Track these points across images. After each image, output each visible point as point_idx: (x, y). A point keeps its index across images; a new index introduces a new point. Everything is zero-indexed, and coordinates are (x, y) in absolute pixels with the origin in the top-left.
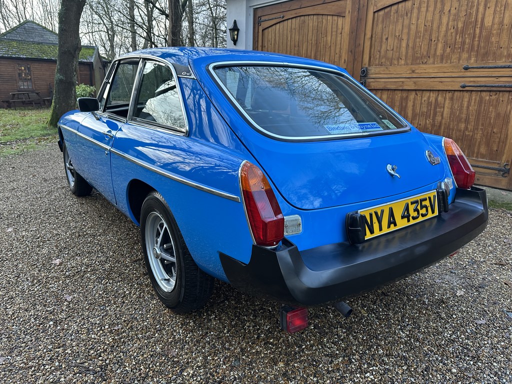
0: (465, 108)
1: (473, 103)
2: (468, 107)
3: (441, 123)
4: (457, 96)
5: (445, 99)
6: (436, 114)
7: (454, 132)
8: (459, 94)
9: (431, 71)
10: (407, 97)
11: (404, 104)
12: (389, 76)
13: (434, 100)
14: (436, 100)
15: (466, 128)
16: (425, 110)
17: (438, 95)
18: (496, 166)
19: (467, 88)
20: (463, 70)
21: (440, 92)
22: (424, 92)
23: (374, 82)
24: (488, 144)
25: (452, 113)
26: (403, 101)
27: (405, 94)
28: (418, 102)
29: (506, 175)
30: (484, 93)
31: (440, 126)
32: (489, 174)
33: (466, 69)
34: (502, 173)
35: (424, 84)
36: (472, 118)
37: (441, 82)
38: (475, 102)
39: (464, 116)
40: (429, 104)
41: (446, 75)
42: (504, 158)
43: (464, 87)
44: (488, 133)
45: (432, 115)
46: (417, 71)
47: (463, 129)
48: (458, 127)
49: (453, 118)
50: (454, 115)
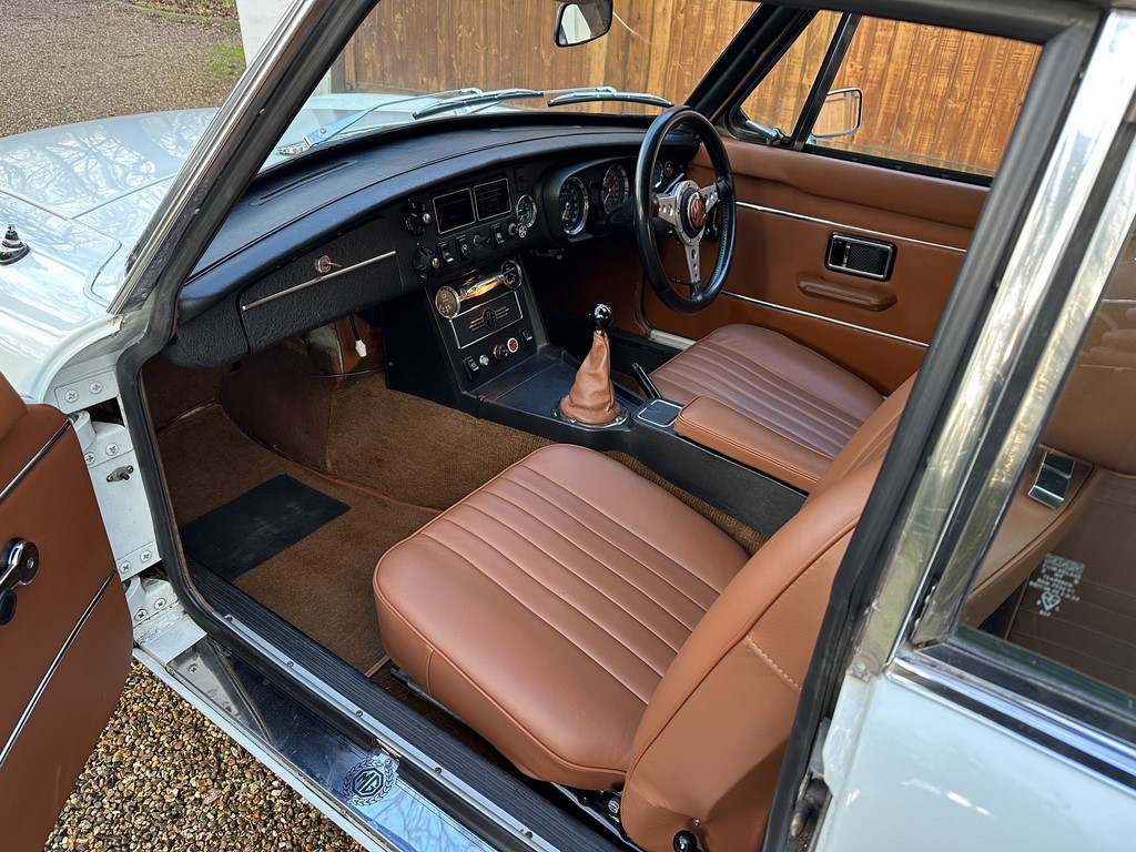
3: (884, 73)
6: (873, 48)
7: (918, 100)
15: (951, 90)
31: (881, 83)
36: (969, 62)
39: (948, 55)
44: (1005, 104)
45: (861, 50)
47: (941, 93)
48: (928, 87)
49: (920, 58)
50: (922, 52)
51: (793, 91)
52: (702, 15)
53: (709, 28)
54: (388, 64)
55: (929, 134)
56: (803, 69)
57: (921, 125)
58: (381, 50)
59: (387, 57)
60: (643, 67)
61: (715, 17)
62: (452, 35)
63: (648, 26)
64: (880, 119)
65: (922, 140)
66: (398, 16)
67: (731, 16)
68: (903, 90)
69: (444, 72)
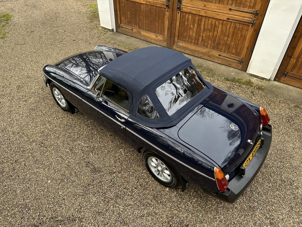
0: (228, 30)
1: (231, 28)
2: (229, 30)
3: (216, 35)
4: (225, 23)
5: (219, 23)
6: (215, 31)
7: (222, 41)
8: (226, 22)
9: (213, 7)
10: (201, 19)
11: (200, 23)
12: (193, 6)
13: (214, 23)
14: (215, 23)
15: (227, 40)
16: (210, 27)
17: (216, 21)
18: (238, 59)
19: (230, 20)
20: (229, 10)
21: (217, 20)
22: (210, 18)
23: (185, 8)
24: (236, 49)
25: (222, 31)
26: (200, 21)
27: (200, 18)
28: (206, 23)
29: (242, 63)
30: (237, 24)
31: (216, 37)
32: (235, 62)
33: (230, 10)
34: (240, 62)
35: (210, 14)
36: (230, 35)
37: (218, 15)
38: (232, 28)
39: (227, 34)
40: (212, 25)
41: (221, 11)
42: (242, 56)
43: (228, 19)
44: (236, 43)
45: (212, 31)
46: (207, 6)
47: (226, 40)
48: (224, 39)
49: (222, 34)
50: (223, 33)
51: (201, 37)
52: (185, 21)
53: (186, 23)
54: (127, 21)
55: (224, 47)
56: (203, 33)
57: (223, 45)
58: (125, 18)
59: (127, 20)
60: (174, 29)
61: (187, 21)
62: (139, 18)
63: (175, 21)
64: (216, 43)
65: (223, 48)
66: (129, 12)
67: (190, 22)
68: (220, 38)
69: (138, 24)
